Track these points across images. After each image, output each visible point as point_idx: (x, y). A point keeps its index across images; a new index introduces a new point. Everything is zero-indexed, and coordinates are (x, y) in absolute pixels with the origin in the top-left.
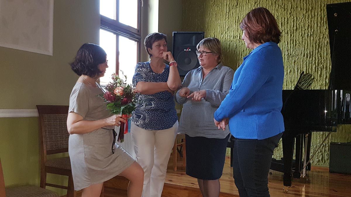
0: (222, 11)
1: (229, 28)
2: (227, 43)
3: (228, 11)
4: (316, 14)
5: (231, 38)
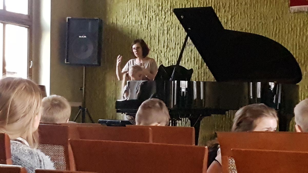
1: (131, 12)
5: (133, 23)
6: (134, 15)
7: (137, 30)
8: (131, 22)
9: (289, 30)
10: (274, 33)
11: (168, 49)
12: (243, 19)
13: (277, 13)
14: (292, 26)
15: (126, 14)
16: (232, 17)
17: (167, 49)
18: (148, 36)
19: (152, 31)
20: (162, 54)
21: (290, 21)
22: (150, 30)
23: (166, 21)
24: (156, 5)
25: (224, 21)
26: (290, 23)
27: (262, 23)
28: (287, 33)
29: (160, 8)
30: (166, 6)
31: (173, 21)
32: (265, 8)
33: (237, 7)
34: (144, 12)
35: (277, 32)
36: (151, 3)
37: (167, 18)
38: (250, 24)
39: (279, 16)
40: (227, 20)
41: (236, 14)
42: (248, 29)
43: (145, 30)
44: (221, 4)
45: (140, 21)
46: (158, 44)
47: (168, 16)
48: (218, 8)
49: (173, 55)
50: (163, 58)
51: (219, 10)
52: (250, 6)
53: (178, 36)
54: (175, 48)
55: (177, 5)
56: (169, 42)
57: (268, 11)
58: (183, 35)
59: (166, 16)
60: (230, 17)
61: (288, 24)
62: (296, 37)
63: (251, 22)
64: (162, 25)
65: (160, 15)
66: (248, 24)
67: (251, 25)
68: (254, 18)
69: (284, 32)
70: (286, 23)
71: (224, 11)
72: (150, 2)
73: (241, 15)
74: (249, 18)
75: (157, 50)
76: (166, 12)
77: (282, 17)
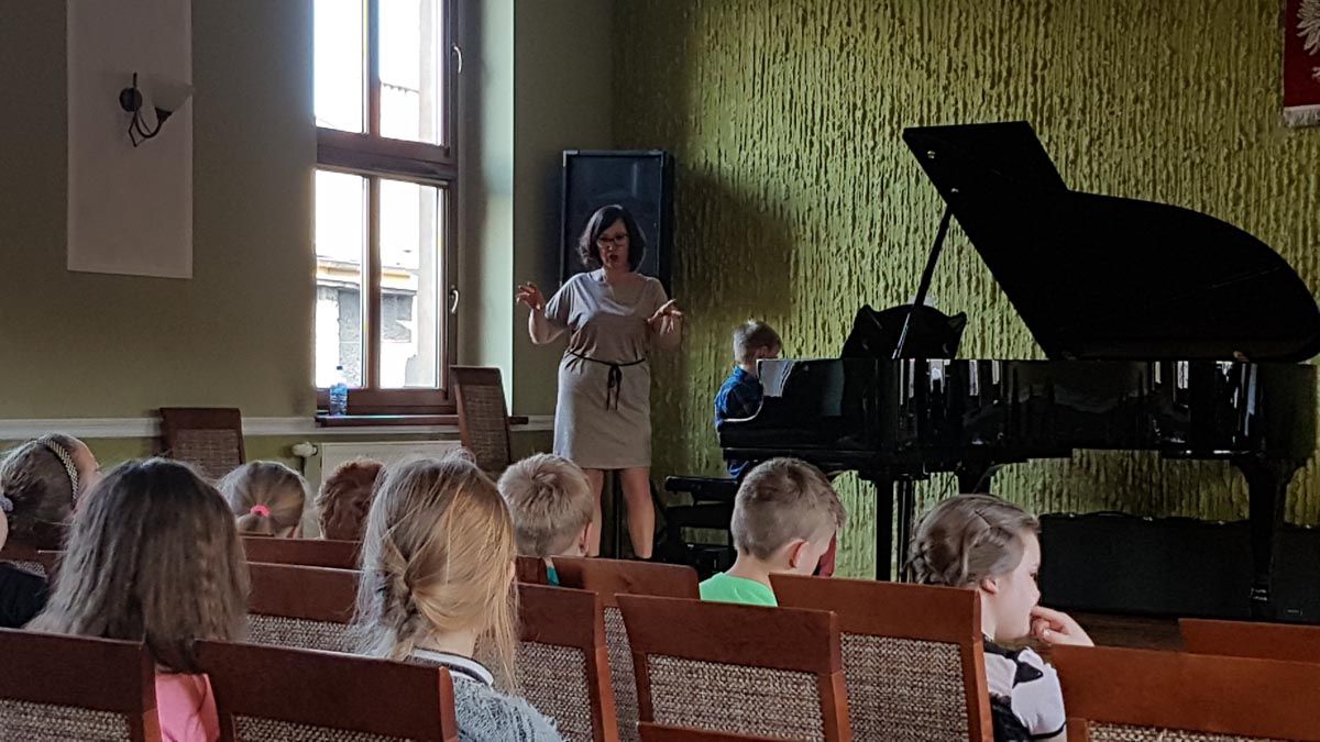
0: (743, 69)
1: (764, 130)
2: (759, 182)
3: (759, 71)
4: (1021, 92)
5: (770, 162)
6: (776, 139)
7: (783, 187)
8: (764, 161)
9: (1280, 183)
10: (1231, 195)
11: (885, 246)
12: (1128, 148)
13: (1242, 129)
14: (1290, 171)
15: (749, 136)
16: (1092, 140)
17: (880, 245)
18: (818, 205)
19: (832, 189)
20: (864, 262)
21: (1283, 152)
22: (825, 186)
23: (878, 158)
24: (844, 107)
25: (1067, 157)
26: (1283, 160)
27: (1193, 163)
28: (1275, 191)
29: (859, 114)
30: (875, 108)
31: (901, 155)
32: (1201, 114)
33: (1107, 112)
34: (807, 127)
35: (1242, 189)
36: (828, 99)
37: (880, 145)
38: (1151, 164)
39: (1246, 135)
40: (1077, 152)
41: (1107, 134)
42: (1147, 180)
43: (808, 184)
44: (1056, 100)
45: (794, 158)
46: (850, 231)
47: (884, 139)
48: (1046, 115)
49: (899, 267)
50: (868, 273)
51: (1049, 120)
52: (1153, 106)
53: (915, 204)
54: (906, 244)
55: (913, 107)
56: (887, 223)
57: (1211, 120)
58: (932, 201)
59: (877, 139)
60: (1086, 141)
61: (1277, 164)
62: (1306, 207)
63: (1154, 156)
64: (865, 169)
65: (858, 138)
66: (1145, 163)
67: (1153, 167)
68: (1166, 144)
69: (1264, 191)
70: (1272, 159)
71: (1064, 122)
72: (825, 97)
73: (1121, 138)
74: (1150, 146)
75: (849, 248)
76: (877, 127)
77: (1257, 140)
